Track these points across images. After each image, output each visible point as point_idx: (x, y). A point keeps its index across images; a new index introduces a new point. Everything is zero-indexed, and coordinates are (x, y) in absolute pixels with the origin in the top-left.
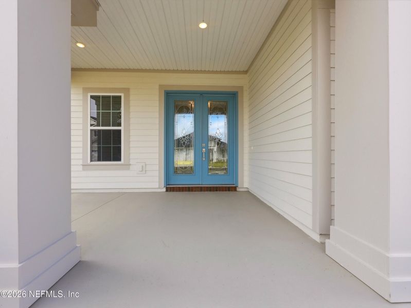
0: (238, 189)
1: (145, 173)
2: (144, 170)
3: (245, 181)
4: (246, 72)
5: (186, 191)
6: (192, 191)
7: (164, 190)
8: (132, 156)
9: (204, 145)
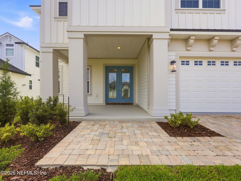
0: (133, 104)
1: (98, 98)
2: (97, 96)
3: (136, 101)
4: (136, 58)
5: (113, 104)
6: (116, 104)
7: (105, 104)
8: (93, 91)
9: (120, 87)
